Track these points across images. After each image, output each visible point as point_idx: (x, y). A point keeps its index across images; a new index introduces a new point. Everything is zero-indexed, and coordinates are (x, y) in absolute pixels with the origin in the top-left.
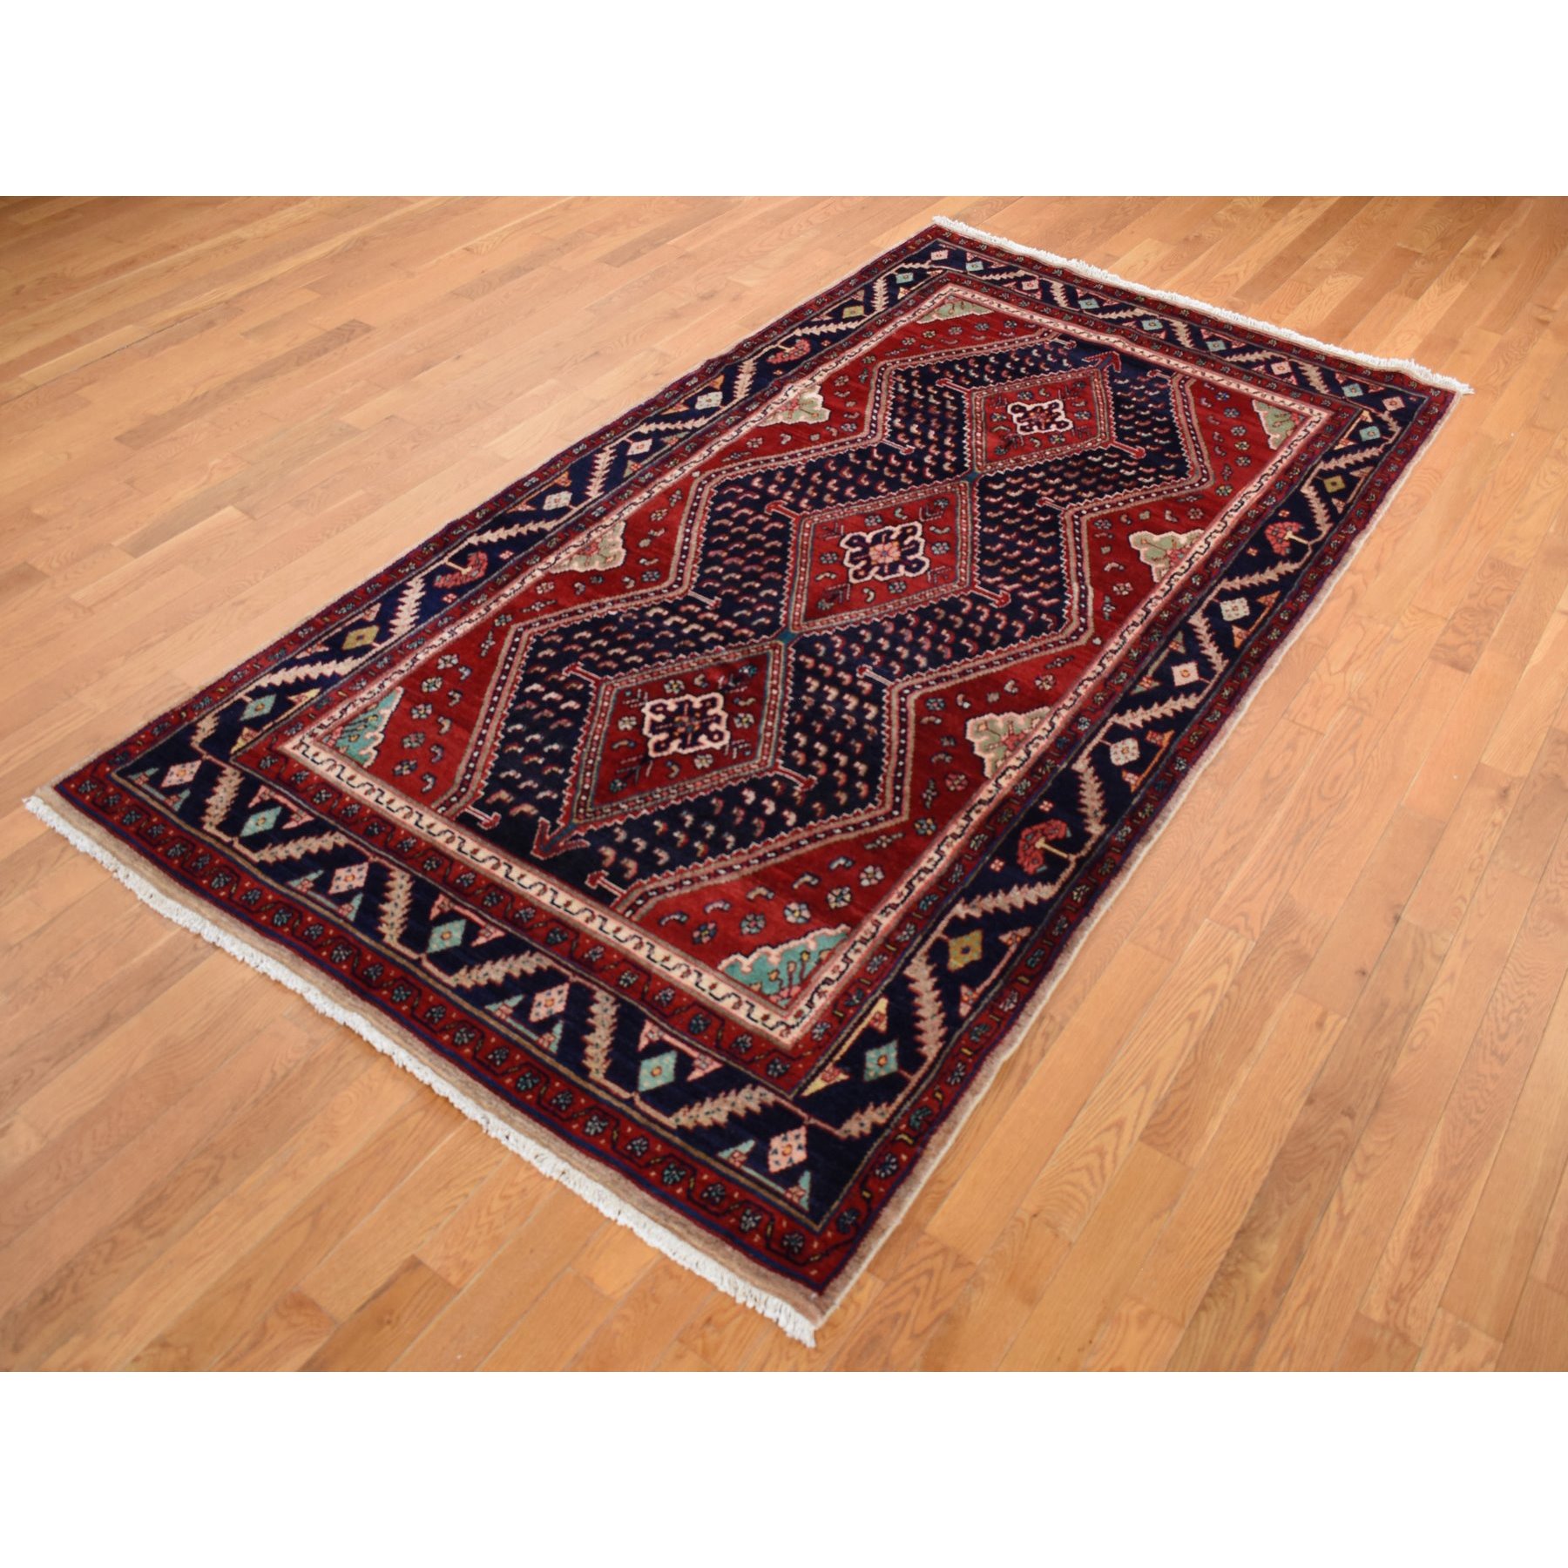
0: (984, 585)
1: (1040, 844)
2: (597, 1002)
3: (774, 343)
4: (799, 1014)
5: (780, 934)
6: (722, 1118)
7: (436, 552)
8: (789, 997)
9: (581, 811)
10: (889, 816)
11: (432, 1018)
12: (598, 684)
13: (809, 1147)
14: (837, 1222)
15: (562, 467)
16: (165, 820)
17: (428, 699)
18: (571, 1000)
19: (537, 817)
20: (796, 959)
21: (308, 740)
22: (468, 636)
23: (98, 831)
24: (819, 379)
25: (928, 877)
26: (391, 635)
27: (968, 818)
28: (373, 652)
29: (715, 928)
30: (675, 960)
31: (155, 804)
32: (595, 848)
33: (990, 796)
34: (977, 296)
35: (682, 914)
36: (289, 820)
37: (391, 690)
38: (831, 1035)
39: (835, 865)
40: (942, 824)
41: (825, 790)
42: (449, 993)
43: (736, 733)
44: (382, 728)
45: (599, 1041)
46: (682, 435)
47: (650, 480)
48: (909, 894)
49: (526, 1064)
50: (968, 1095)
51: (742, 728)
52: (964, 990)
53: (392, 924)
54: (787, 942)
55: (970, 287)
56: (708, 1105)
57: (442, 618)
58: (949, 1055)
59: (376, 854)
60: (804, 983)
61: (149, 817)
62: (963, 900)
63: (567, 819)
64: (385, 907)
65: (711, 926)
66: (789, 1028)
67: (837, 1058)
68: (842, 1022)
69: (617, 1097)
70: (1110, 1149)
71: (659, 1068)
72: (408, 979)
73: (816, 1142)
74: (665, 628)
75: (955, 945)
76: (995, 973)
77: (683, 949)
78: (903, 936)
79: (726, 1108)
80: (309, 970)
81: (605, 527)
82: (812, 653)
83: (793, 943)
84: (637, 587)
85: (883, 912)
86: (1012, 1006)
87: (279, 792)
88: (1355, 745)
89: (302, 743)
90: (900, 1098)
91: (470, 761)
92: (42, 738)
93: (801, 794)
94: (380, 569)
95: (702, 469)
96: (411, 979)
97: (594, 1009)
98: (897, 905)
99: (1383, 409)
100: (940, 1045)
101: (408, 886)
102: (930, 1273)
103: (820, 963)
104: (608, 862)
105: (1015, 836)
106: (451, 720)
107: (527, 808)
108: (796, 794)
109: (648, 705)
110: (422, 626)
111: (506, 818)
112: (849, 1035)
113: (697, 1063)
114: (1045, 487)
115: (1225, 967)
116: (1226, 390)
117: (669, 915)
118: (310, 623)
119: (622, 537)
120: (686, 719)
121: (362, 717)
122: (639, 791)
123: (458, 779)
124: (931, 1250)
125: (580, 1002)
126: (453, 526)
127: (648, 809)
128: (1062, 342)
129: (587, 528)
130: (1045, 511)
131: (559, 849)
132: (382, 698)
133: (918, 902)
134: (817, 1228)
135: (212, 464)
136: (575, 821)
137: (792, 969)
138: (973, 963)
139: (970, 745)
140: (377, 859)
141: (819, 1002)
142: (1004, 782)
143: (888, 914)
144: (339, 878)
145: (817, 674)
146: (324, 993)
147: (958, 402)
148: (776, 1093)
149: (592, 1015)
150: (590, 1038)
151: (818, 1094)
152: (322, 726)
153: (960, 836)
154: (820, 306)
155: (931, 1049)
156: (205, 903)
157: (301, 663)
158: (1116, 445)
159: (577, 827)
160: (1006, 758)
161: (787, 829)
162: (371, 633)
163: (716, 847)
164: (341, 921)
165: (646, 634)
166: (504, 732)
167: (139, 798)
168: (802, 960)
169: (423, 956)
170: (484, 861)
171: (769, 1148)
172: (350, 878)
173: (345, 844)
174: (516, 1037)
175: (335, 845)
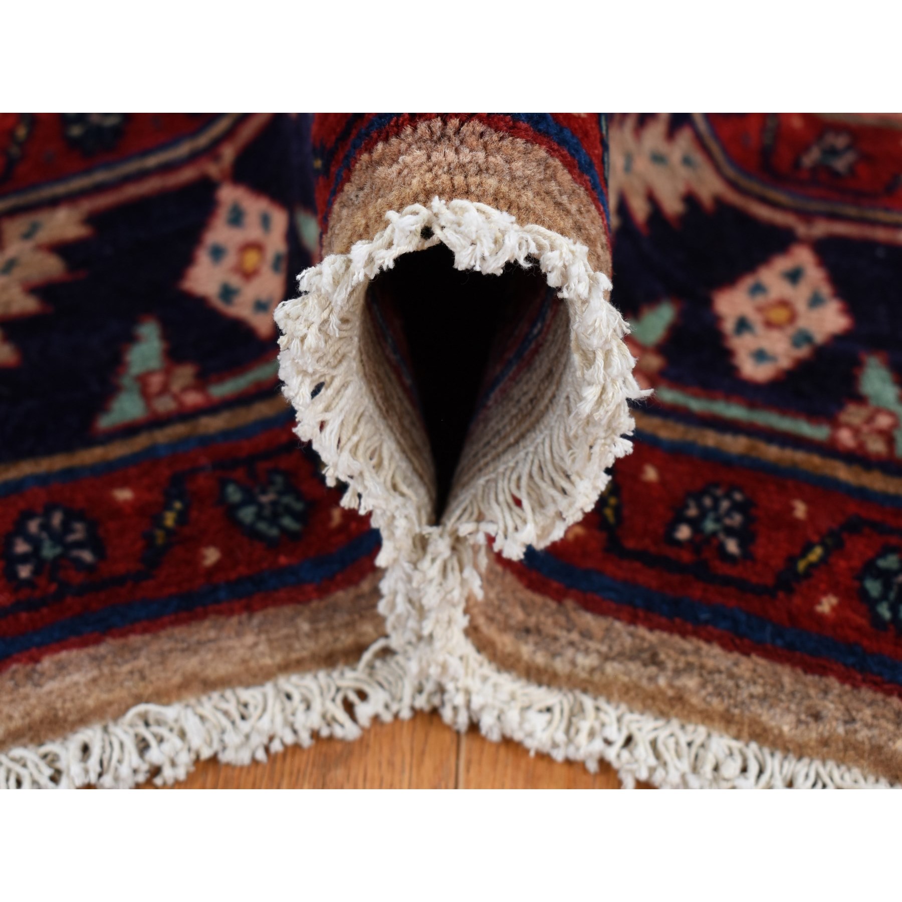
172: (251, 259)
173: (91, 219)
174: (736, 444)
175: (61, 249)
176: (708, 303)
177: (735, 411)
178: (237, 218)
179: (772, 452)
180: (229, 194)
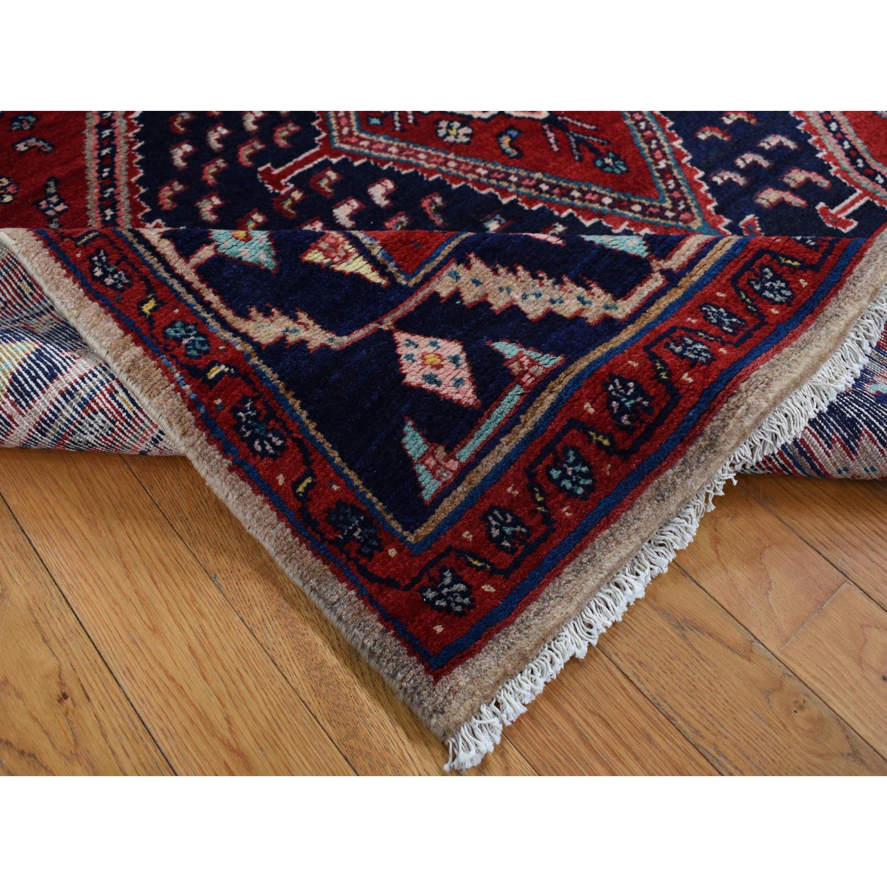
31: (530, 420)
61: (581, 425)
167: (508, 461)
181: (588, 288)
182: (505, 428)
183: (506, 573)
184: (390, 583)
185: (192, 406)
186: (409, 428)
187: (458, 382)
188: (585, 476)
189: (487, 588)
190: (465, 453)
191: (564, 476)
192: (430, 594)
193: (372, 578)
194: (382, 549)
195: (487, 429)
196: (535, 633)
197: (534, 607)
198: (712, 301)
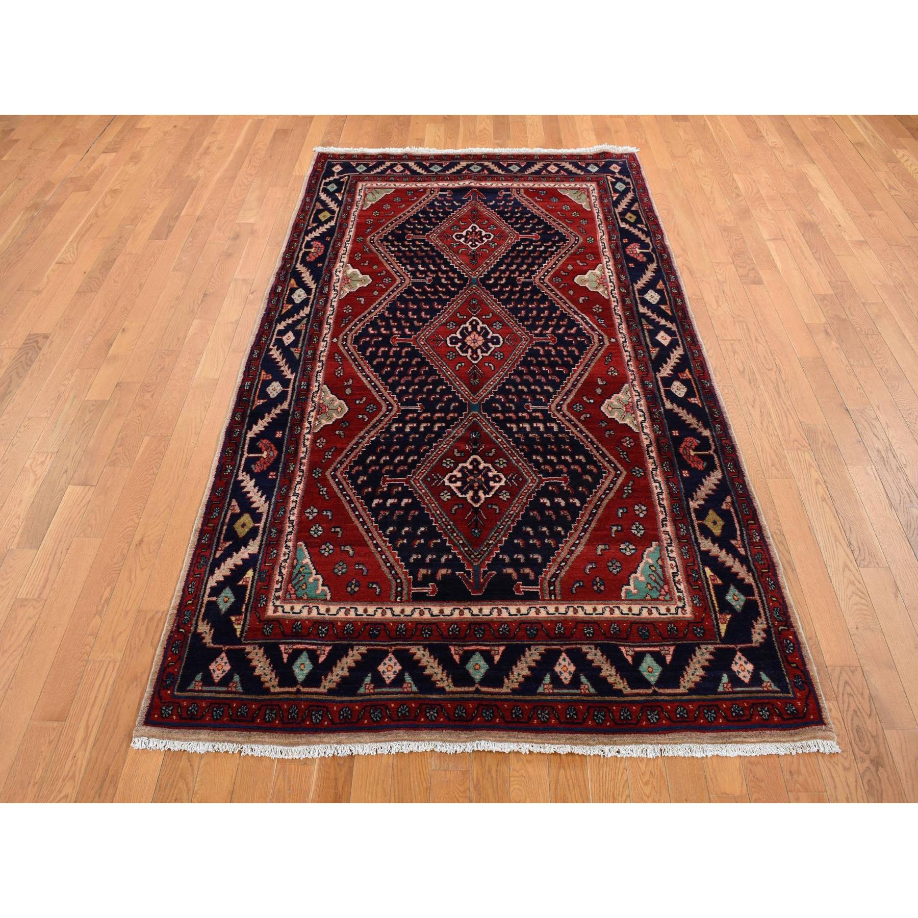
0: (536, 335)
1: (692, 453)
2: (587, 653)
3: (301, 249)
4: (680, 599)
5: (631, 564)
6: (701, 672)
7: (235, 453)
8: (667, 593)
9: (473, 556)
10: (617, 476)
11: (517, 716)
12: (408, 482)
13: (750, 659)
14: (797, 687)
15: (257, 368)
16: (241, 702)
17: (323, 540)
18: (574, 660)
19: (453, 573)
20: (650, 572)
21: (278, 603)
22: (306, 491)
23: (204, 734)
24: (345, 260)
25: (664, 496)
26: (261, 514)
27: (651, 457)
28: (261, 529)
29: (600, 579)
30: (600, 608)
31: (222, 695)
32: (500, 572)
33: (648, 441)
34: (379, 184)
35: (579, 582)
36: (318, 656)
37: (295, 546)
38: (703, 599)
39: (620, 515)
40: (644, 467)
41: (576, 479)
42: (511, 697)
43: (505, 472)
44: (314, 572)
45: (608, 673)
46: (305, 321)
47: (314, 354)
48: (665, 509)
49: (589, 708)
50: (783, 591)
51: (504, 467)
52: (733, 542)
53: (442, 679)
54: (638, 566)
55: (370, 180)
56: (690, 671)
57: (280, 489)
58: (759, 577)
59: (391, 646)
60: (666, 582)
61: (230, 706)
62: (690, 500)
63: (470, 565)
64: (428, 672)
65: (598, 579)
66: (683, 607)
67: (717, 609)
68: (701, 589)
69: (646, 695)
70: (853, 578)
71: (649, 667)
72: (484, 704)
73: (751, 655)
74: (410, 433)
75: (708, 522)
76: (737, 526)
77: (597, 600)
78: (683, 532)
79: (698, 666)
80: (424, 734)
81: (317, 392)
82: (496, 410)
83: (641, 565)
84: (371, 419)
85: (663, 525)
86: (758, 537)
87: (293, 643)
88: (756, 340)
89: (276, 607)
90: (761, 610)
91: (386, 563)
92: (96, 698)
93: (567, 486)
94: (211, 479)
95: (335, 335)
96: (484, 703)
97: (589, 657)
98: (665, 518)
99: (614, 173)
100: (750, 574)
101: (427, 653)
102: (846, 683)
103: (662, 567)
104: (515, 576)
105: (679, 455)
106: (349, 545)
107: (443, 571)
108: (565, 488)
109: (446, 479)
110: (273, 500)
111: (438, 583)
112: (710, 594)
113: (663, 652)
114: (513, 272)
115: (812, 468)
116: (542, 189)
117: (573, 586)
118: (202, 533)
119: (332, 393)
120: (472, 478)
121: (295, 572)
122: (491, 529)
123: (390, 577)
124: (837, 672)
125: (578, 658)
126: (229, 432)
127: (504, 536)
128: (444, 193)
129: (307, 398)
130: (525, 285)
131: (483, 584)
132: (295, 554)
133: (673, 512)
134: (791, 695)
135: (27, 465)
136: (475, 564)
137: (654, 578)
138: (723, 527)
139: (613, 421)
140: (393, 648)
141: (682, 587)
142: (646, 431)
143: (666, 525)
144: (384, 672)
145: (510, 420)
146: (444, 741)
147: (427, 245)
148: (712, 644)
149: (592, 661)
150: (603, 674)
151: (727, 631)
152: (277, 590)
153: (657, 468)
154: (304, 219)
155: (749, 579)
156: (322, 735)
157: (223, 558)
158: (522, 236)
159: (480, 567)
160: (635, 418)
161: (580, 508)
162: (246, 518)
163: (558, 538)
164: (412, 695)
165: (404, 442)
166: (386, 537)
167: (210, 698)
168: (653, 571)
169: (477, 686)
170: (452, 614)
171: (734, 672)
172: (390, 668)
173: (367, 650)
174: (569, 697)
175: (361, 654)
176: (554, 670)
177: (566, 691)
178: (390, 660)
179: (574, 697)
180: (390, 655)
181: (276, 677)
182: (216, 692)
183: (181, 718)
184: (160, 698)
185: (171, 632)
186: (200, 674)
187: (218, 676)
188: (220, 716)
189: (174, 717)
190: (205, 688)
191: (216, 711)
192: (164, 708)
193: (159, 693)
194: (168, 690)
195: (213, 688)
196: (170, 735)
197: (177, 730)
198: (298, 706)
